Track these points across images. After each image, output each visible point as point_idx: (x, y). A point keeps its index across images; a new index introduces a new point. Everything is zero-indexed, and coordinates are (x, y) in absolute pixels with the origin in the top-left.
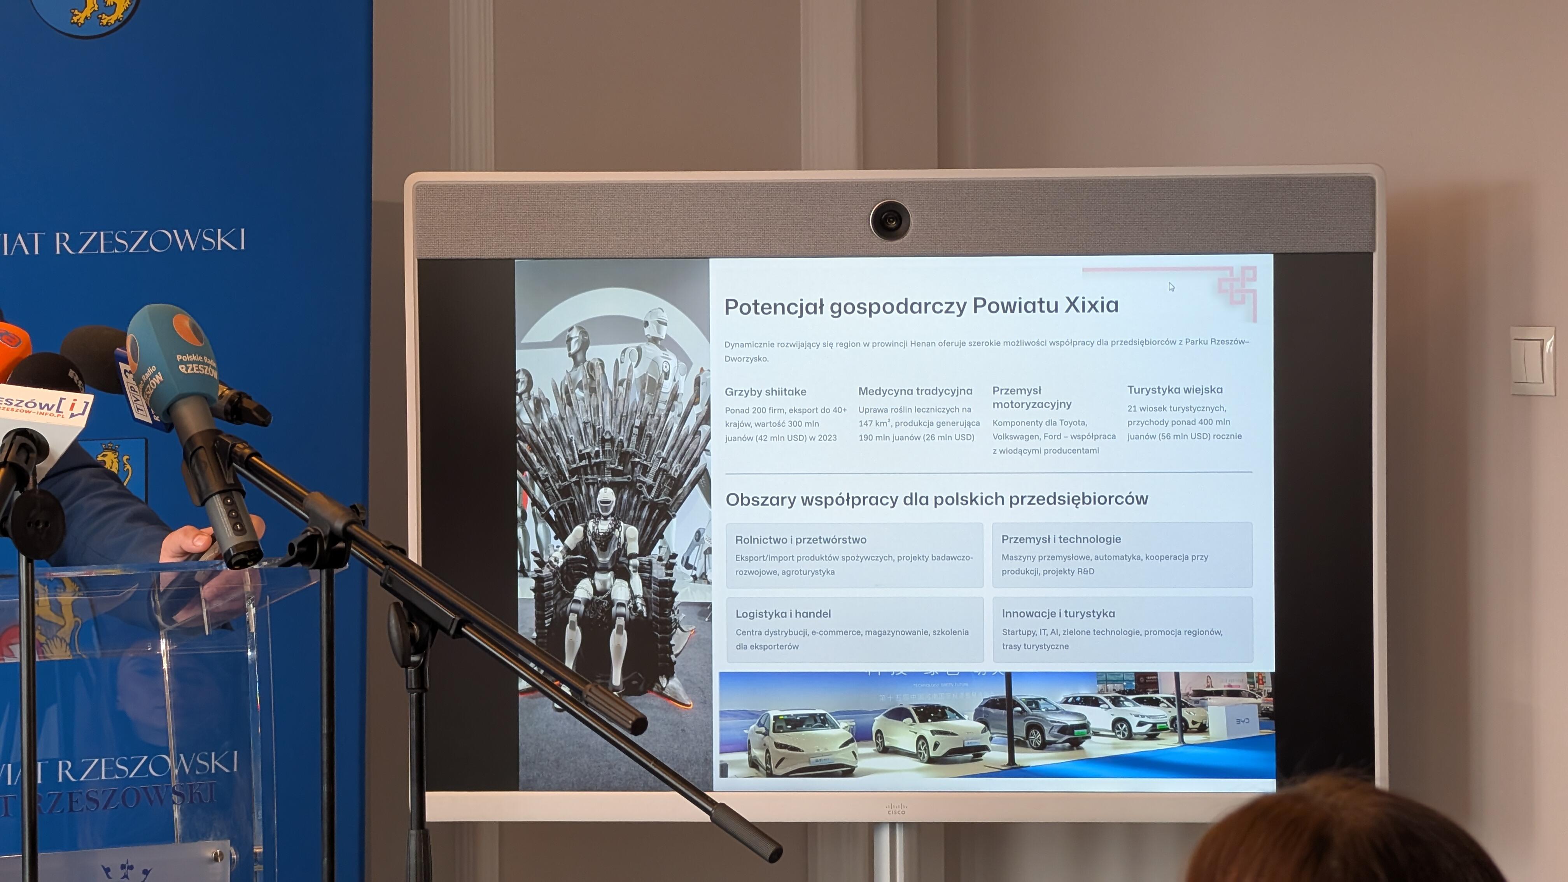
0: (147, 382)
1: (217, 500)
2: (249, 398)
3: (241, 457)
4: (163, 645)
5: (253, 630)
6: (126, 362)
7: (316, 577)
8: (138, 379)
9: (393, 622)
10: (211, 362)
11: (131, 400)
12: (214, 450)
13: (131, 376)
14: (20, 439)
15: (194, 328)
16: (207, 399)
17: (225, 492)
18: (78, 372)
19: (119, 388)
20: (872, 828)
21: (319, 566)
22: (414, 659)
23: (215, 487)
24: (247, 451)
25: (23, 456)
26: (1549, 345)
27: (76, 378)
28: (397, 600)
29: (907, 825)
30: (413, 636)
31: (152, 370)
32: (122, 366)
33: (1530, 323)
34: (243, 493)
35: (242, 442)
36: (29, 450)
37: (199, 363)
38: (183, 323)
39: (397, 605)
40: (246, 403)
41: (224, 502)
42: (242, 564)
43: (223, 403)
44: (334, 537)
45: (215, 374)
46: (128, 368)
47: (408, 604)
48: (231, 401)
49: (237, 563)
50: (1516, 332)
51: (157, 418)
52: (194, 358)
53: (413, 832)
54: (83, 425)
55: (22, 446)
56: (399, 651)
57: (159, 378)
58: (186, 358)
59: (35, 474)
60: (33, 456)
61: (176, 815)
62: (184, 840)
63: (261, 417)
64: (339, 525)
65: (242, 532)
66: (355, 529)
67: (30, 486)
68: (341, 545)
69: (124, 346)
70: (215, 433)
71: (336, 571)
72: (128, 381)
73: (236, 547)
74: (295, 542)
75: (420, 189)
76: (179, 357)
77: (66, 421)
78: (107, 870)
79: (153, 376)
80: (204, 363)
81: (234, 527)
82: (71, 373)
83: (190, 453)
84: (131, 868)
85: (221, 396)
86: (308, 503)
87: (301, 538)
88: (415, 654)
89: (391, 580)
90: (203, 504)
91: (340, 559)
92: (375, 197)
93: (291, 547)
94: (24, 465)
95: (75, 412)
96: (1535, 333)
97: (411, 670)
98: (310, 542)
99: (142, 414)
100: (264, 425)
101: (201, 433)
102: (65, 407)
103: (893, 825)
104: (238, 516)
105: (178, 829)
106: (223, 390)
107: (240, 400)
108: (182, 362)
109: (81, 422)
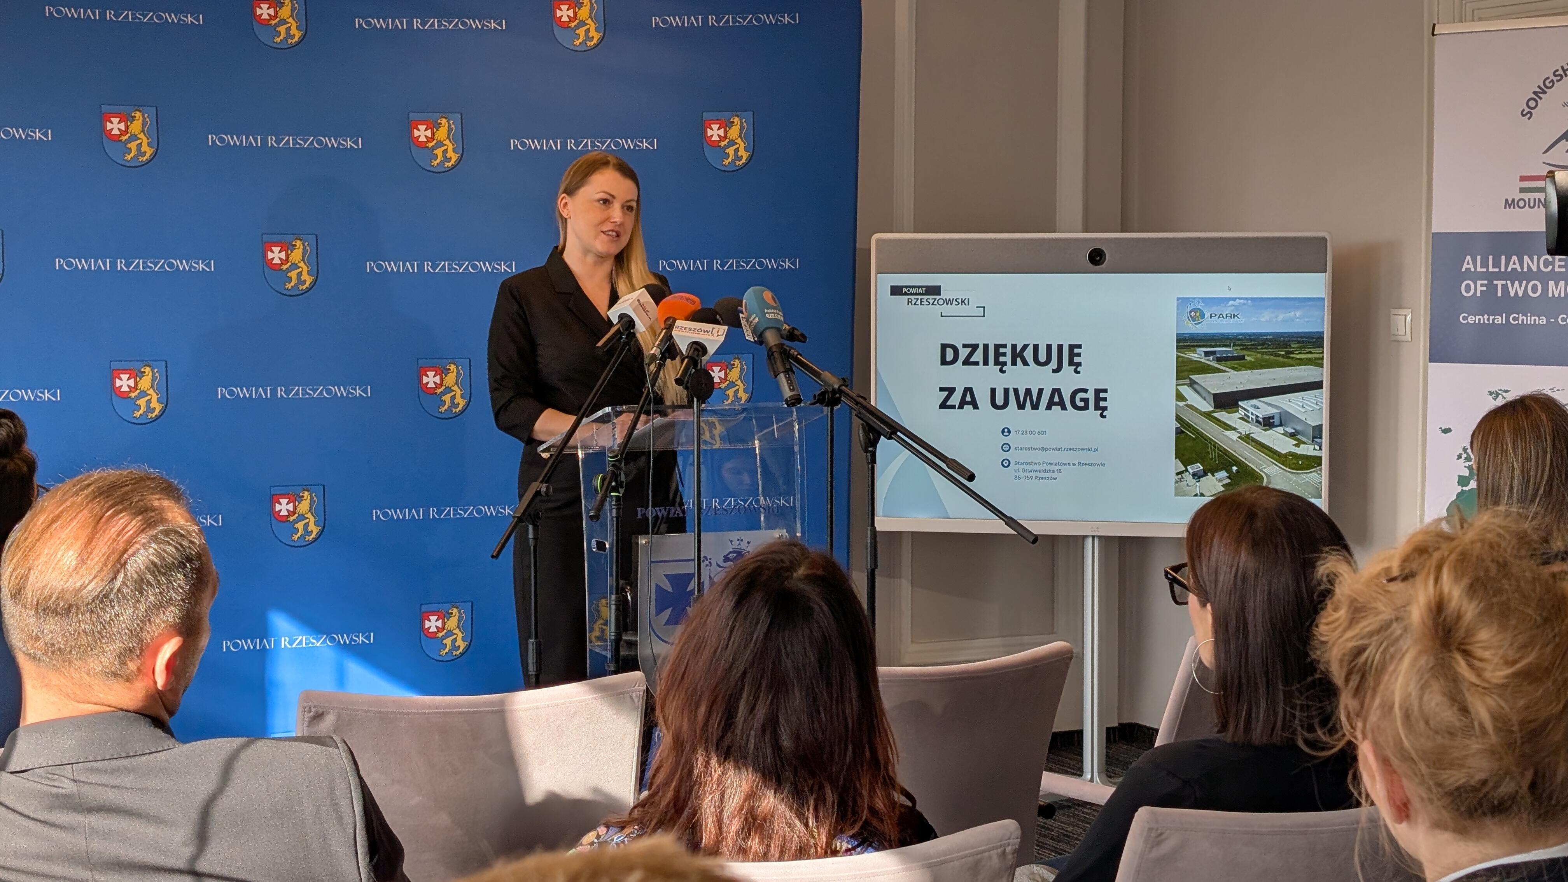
0: (752, 322)
1: (782, 375)
2: (797, 330)
3: (793, 355)
4: (756, 442)
5: (797, 436)
6: (743, 313)
7: (826, 410)
8: (747, 321)
9: (861, 432)
10: (780, 313)
11: (745, 330)
12: (781, 353)
13: (745, 320)
14: (695, 346)
15: (773, 298)
16: (778, 330)
17: (786, 372)
18: (721, 316)
19: (740, 326)
20: (1084, 537)
21: (827, 405)
22: (870, 449)
23: (781, 369)
24: (796, 353)
25: (696, 353)
26: (1409, 318)
27: (720, 319)
28: (862, 422)
29: (1100, 537)
30: (870, 439)
31: (753, 317)
32: (741, 315)
33: (1400, 307)
34: (794, 373)
35: (794, 349)
36: (699, 351)
37: (774, 313)
38: (768, 295)
39: (862, 425)
40: (796, 332)
41: (785, 376)
42: (793, 405)
43: (785, 333)
44: (834, 391)
45: (782, 319)
46: (743, 316)
47: (868, 424)
48: (789, 331)
49: (791, 404)
50: (1393, 311)
51: (756, 339)
52: (772, 311)
53: (869, 528)
54: (723, 340)
55: (696, 349)
56: (864, 446)
57: (757, 320)
58: (769, 311)
59: (701, 362)
60: (700, 353)
61: (762, 519)
62: (766, 529)
63: (803, 338)
64: (836, 386)
65: (793, 390)
66: (843, 388)
67: (699, 367)
68: (838, 395)
69: (742, 306)
70: (781, 345)
71: (835, 408)
72: (743, 322)
73: (790, 397)
74: (817, 393)
75: (878, 241)
76: (766, 311)
77: (715, 338)
78: (731, 541)
79: (754, 319)
80: (777, 313)
81: (790, 388)
82: (718, 317)
83: (770, 355)
84: (742, 540)
85: (785, 329)
86: (822, 376)
87: (819, 392)
88: (871, 447)
89: (860, 413)
90: (776, 377)
91: (837, 401)
92: (858, 246)
93: (815, 396)
94: (697, 358)
95: (719, 334)
96: (1402, 312)
97: (869, 454)
98: (823, 394)
99: (750, 337)
100: (804, 342)
101: (775, 345)
102: (715, 332)
103: (1093, 537)
104: (791, 382)
105: (763, 525)
106: (785, 326)
107: (793, 331)
108: (767, 313)
109: (722, 339)
